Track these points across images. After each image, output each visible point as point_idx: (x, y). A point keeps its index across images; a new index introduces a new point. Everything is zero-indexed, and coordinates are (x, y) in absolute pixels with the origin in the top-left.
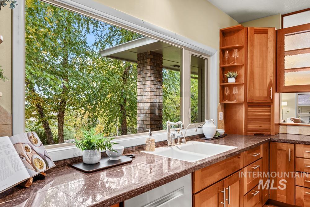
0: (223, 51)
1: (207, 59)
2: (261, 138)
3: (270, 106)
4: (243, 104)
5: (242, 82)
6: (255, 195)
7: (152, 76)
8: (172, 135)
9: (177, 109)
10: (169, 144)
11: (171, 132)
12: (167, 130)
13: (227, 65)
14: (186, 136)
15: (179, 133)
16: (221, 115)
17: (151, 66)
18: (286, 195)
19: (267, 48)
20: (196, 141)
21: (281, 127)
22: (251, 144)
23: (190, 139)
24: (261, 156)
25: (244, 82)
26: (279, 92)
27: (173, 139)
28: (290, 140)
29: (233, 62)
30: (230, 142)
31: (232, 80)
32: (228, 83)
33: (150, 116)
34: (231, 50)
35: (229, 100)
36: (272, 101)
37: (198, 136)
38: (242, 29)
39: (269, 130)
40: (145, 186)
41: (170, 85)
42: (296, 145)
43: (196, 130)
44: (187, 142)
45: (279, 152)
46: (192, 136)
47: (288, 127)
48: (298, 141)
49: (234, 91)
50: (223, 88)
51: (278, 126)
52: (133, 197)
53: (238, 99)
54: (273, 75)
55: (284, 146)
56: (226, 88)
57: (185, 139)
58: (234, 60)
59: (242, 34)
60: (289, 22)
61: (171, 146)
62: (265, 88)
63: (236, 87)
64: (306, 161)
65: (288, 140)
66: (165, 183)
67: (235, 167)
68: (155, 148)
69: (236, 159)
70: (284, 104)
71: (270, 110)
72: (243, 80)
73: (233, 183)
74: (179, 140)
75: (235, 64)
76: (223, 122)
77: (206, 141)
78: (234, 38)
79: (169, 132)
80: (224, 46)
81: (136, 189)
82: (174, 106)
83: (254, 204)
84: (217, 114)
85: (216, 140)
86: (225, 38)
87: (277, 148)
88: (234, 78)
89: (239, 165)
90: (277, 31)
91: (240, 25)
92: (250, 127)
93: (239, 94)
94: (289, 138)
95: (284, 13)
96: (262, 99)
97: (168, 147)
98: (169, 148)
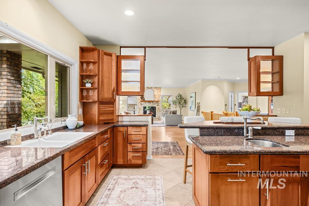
0: (82, 63)
1: (69, 67)
2: (109, 125)
3: (113, 104)
4: (96, 103)
5: (95, 87)
6: (105, 163)
7: (9, 75)
8: (39, 129)
9: (36, 107)
10: (36, 137)
11: (37, 126)
12: (34, 125)
13: (84, 74)
14: (52, 129)
15: (45, 126)
16: (81, 110)
17: (7, 64)
18: (123, 159)
19: (112, 66)
20: (61, 132)
21: (119, 117)
22: (103, 129)
23: (55, 131)
24: (109, 137)
25: (97, 87)
26: (119, 95)
27: (40, 132)
28: (125, 125)
29: (89, 72)
30: (88, 130)
31: (88, 85)
32: (85, 87)
33: (6, 114)
34: (88, 63)
35: (86, 100)
36: (115, 100)
37: (62, 128)
38: (95, 50)
39: (113, 119)
40: (21, 172)
41: (27, 84)
42: (128, 127)
43: (62, 123)
44: (53, 133)
45: (119, 133)
46: (57, 128)
47: (124, 117)
48: (129, 125)
49: (90, 93)
50: (82, 91)
51: (118, 117)
52: (9, 184)
53: (93, 99)
54: (115, 84)
55: (121, 129)
56: (84, 91)
57: (51, 131)
58: (90, 70)
59: (96, 53)
60: (124, 52)
61: (38, 138)
62: (111, 92)
63: (92, 91)
64: (133, 136)
65: (124, 125)
66: (39, 167)
67: (93, 147)
68: (22, 141)
69: (93, 141)
70: (121, 102)
71: (113, 106)
72: (96, 85)
73: (91, 158)
74: (45, 133)
75: (91, 74)
76: (82, 116)
77: (69, 131)
78: (90, 55)
79: (36, 126)
80: (83, 59)
81: (12, 177)
82: (33, 103)
83: (104, 169)
84: (77, 110)
85: (77, 130)
86: (84, 54)
87: (118, 131)
88: (90, 84)
89: (95, 145)
90: (117, 56)
91: (94, 47)
92: (101, 118)
93: (94, 96)
94: (124, 123)
95: (121, 46)
96: (109, 99)
97: (35, 139)
98: (37, 140)
